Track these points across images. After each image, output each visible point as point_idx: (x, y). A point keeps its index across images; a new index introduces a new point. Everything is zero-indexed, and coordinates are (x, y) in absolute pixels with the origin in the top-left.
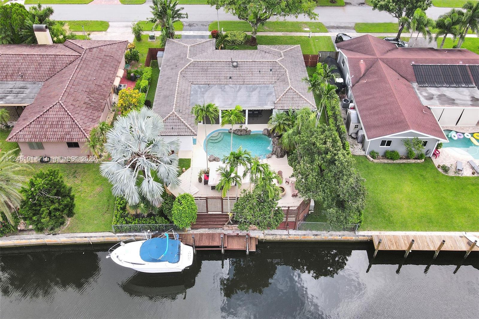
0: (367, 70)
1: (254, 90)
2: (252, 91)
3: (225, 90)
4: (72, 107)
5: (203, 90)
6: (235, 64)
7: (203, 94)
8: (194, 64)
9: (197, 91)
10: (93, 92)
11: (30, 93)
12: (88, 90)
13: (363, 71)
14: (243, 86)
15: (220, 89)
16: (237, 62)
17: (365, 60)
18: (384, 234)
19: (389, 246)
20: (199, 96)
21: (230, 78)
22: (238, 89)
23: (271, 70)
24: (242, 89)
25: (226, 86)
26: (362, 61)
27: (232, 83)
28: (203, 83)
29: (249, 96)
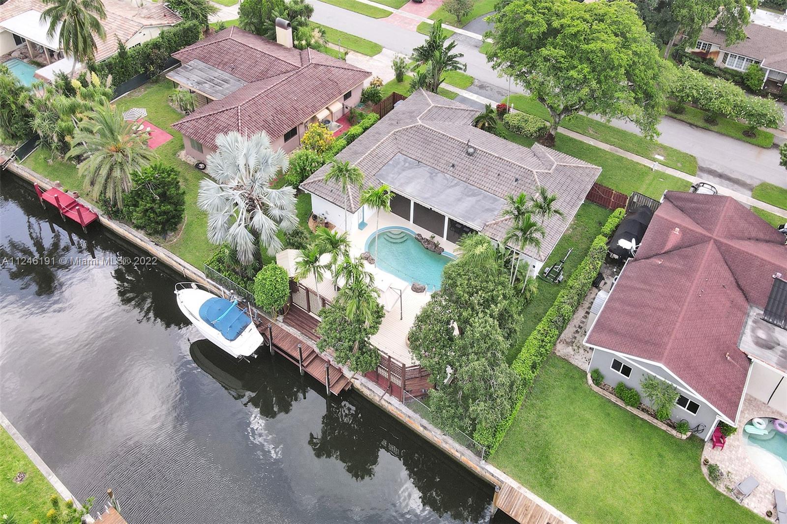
0: (677, 248)
1: (474, 195)
2: (469, 196)
3: (434, 178)
4: (248, 118)
5: (407, 165)
6: (471, 150)
7: (404, 170)
8: (418, 129)
9: (398, 163)
10: (283, 113)
11: (227, 89)
12: (278, 108)
13: (669, 245)
14: (462, 184)
15: (429, 174)
16: (475, 149)
17: (684, 230)
18: (525, 494)
19: (517, 512)
20: (396, 170)
21: (453, 166)
22: (453, 184)
23: (517, 180)
24: (458, 187)
25: (440, 175)
26: (677, 229)
27: (451, 173)
28: (414, 157)
29: (459, 200)
